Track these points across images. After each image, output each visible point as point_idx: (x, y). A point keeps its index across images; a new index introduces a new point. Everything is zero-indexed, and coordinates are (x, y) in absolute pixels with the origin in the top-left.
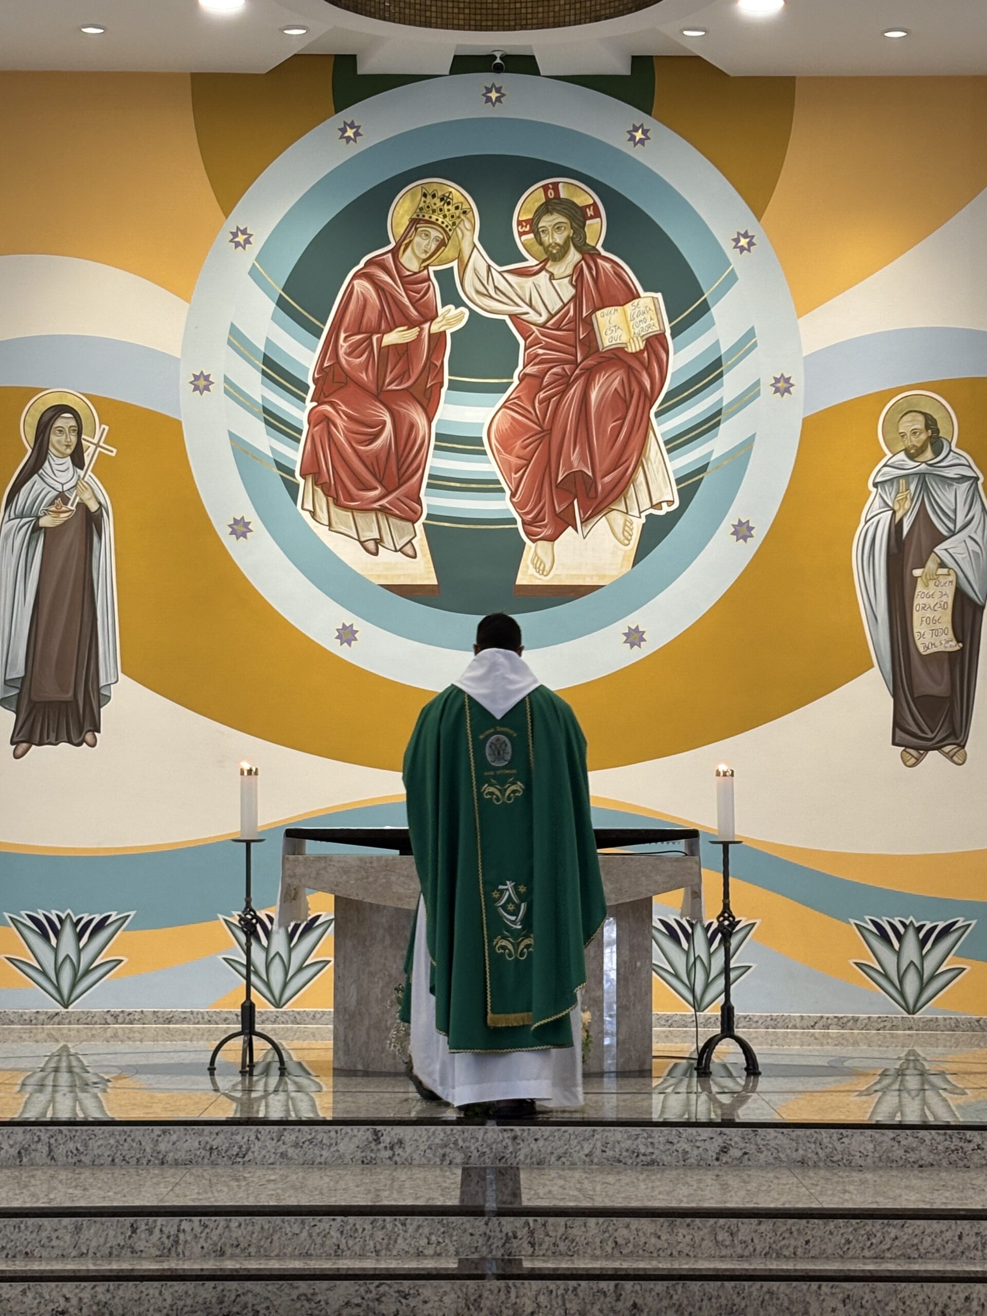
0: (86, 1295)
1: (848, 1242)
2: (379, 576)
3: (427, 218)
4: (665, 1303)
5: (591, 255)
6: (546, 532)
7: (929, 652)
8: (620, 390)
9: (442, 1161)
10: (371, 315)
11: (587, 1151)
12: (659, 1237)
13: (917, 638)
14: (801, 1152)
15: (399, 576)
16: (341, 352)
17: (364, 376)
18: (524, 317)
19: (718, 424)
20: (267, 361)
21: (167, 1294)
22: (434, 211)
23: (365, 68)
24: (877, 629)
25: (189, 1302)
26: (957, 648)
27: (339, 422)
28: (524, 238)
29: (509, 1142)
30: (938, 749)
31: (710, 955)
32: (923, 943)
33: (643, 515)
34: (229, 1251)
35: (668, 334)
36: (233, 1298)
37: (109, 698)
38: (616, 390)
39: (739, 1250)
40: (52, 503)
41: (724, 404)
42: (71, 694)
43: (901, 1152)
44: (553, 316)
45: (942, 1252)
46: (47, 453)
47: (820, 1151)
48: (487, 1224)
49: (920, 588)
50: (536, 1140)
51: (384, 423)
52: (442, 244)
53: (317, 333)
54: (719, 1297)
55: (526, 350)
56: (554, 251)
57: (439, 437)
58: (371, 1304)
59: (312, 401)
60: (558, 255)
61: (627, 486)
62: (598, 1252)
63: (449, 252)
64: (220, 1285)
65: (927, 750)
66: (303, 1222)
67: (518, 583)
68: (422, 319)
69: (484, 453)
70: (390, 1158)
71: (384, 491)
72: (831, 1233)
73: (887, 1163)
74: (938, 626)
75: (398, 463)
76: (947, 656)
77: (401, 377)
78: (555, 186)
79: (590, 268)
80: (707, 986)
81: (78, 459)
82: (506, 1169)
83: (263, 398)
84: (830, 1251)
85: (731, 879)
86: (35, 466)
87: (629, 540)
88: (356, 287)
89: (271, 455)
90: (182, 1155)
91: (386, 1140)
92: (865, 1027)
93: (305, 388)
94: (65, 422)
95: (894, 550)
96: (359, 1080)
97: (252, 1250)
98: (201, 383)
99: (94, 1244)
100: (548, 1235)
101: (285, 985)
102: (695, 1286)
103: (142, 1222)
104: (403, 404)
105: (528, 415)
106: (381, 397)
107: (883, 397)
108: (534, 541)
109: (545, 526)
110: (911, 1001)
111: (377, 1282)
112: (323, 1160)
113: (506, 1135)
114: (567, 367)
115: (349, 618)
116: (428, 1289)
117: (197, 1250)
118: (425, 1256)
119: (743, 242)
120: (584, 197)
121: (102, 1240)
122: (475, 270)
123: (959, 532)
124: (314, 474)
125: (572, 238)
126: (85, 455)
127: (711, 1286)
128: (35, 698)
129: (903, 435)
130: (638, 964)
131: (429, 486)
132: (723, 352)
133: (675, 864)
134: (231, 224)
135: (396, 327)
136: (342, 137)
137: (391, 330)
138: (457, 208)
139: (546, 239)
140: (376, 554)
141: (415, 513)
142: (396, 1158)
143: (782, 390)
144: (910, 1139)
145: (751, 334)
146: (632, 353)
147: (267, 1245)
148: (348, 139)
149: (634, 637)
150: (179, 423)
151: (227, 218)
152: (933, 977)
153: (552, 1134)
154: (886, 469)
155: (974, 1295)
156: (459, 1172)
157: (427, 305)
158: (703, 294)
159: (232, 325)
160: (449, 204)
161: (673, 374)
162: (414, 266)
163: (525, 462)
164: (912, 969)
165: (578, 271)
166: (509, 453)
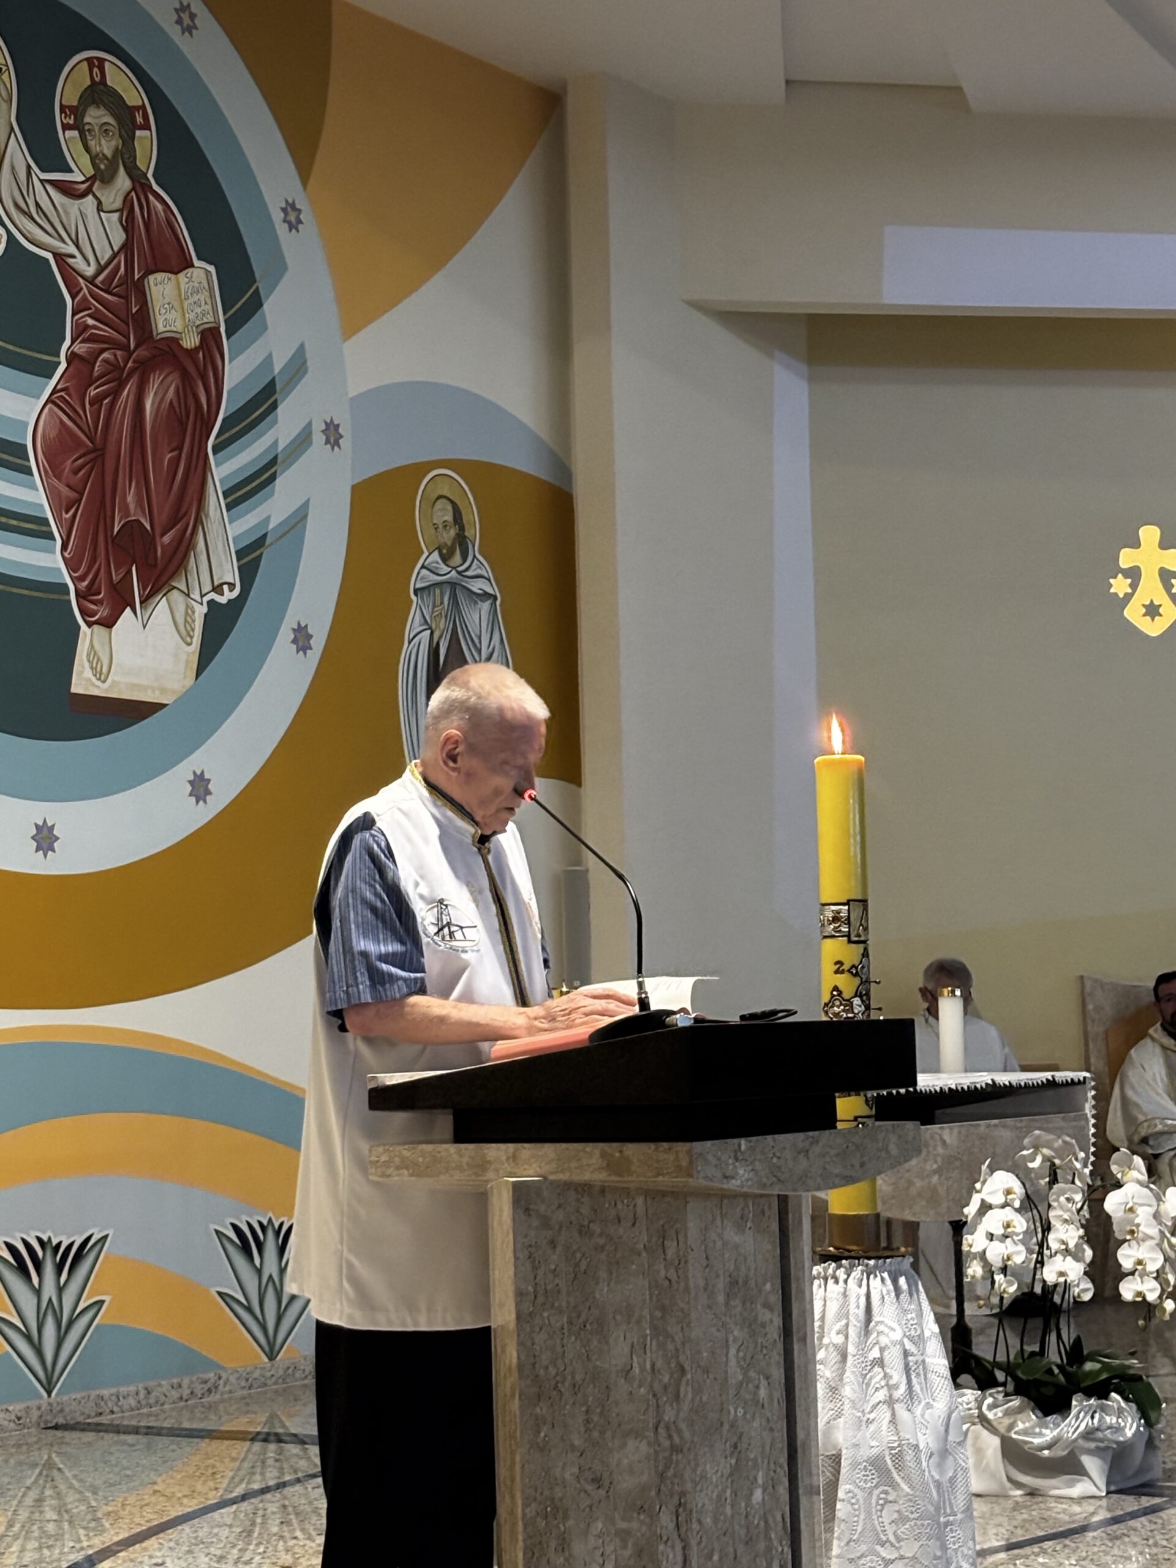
5: (142, 184)
6: (102, 612)
8: (176, 404)
18: (70, 261)
19: (273, 478)
28: (68, 133)
33: (206, 599)
35: (223, 329)
38: (171, 402)
41: (280, 448)
44: (102, 269)
55: (73, 315)
56: (102, 167)
61: (187, 552)
67: (73, 690)
78: (101, 64)
79: (141, 206)
87: (192, 637)
105: (79, 421)
107: (418, 471)
108: (89, 625)
109: (101, 602)
114: (119, 353)
119: (292, 216)
120: (133, 93)
122: (13, 168)
125: (121, 153)
129: (437, 528)
132: (277, 370)
139: (92, 143)
143: (330, 440)
145: (301, 352)
146: (187, 350)
149: (200, 787)
154: (424, 572)
158: (255, 281)
161: (229, 392)
163: (73, 495)
165: (128, 204)
166: (58, 477)
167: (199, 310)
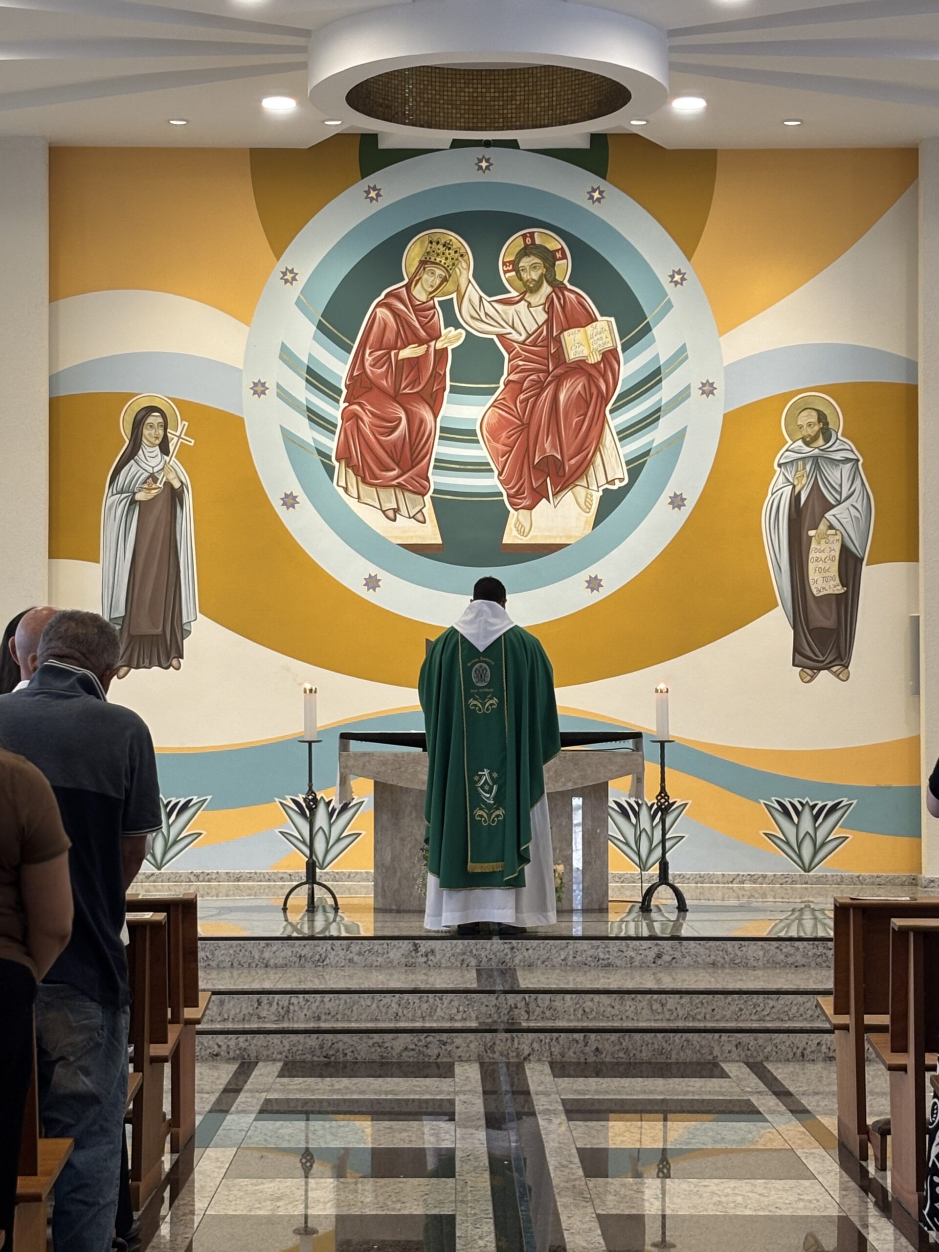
0: (232, 1043)
1: (741, 1010)
2: (396, 537)
3: (432, 259)
4: (617, 1048)
5: (560, 288)
6: (526, 503)
7: (821, 594)
8: (582, 393)
9: (462, 964)
10: (390, 336)
11: (563, 957)
12: (613, 1007)
13: (811, 583)
14: (713, 957)
15: (412, 537)
16: (367, 364)
17: (384, 382)
18: (508, 336)
19: (658, 419)
20: (310, 371)
21: (286, 1043)
22: (438, 255)
23: (383, 145)
24: (781, 577)
25: (300, 1048)
26: (842, 591)
27: (365, 418)
28: (508, 275)
29: (509, 952)
30: (828, 669)
31: (653, 828)
32: (816, 818)
33: (601, 489)
34: (323, 1017)
35: (619, 349)
36: (330, 1044)
37: (190, 632)
38: (579, 392)
39: (667, 1016)
40: (145, 482)
41: (663, 403)
42: (161, 629)
43: (782, 957)
44: (530, 336)
45: (804, 1017)
46: (141, 444)
47: (726, 957)
48: (497, 999)
49: (814, 545)
50: (527, 949)
51: (400, 419)
52: (445, 280)
53: (348, 350)
54: (653, 1043)
55: (509, 361)
56: (531, 285)
57: (443, 429)
58: (421, 1049)
59: (344, 402)
60: (535, 288)
61: (588, 467)
62: (572, 1017)
63: (449, 286)
64: (321, 1036)
65: (819, 670)
66: (373, 998)
67: (504, 542)
68: (429, 338)
69: (477, 442)
70: (425, 962)
71: (400, 472)
72: (729, 1004)
73: (772, 964)
74: (827, 574)
75: (411, 449)
76: (834, 598)
77: (413, 383)
78: (532, 234)
79: (559, 299)
80: (651, 851)
81: (164, 447)
82: (506, 970)
83: (307, 399)
84: (728, 1016)
85: (666, 768)
86: (131, 454)
87: (590, 509)
88: (378, 314)
89: (313, 444)
90: (280, 961)
91: (422, 950)
92: (772, 882)
93: (339, 392)
94: (155, 419)
95: (794, 516)
96: (394, 915)
97: (339, 1016)
98: (259, 389)
99: (233, 1013)
100: (538, 1006)
101: (327, 852)
102: (637, 1036)
103: (264, 997)
104: (415, 404)
105: (512, 412)
106: (398, 399)
107: (785, 397)
108: (516, 510)
109: (525, 498)
110: (807, 862)
111: (425, 1035)
112: (378, 964)
113: (506, 946)
114: (541, 375)
115: (373, 570)
116: (459, 1039)
117: (302, 1016)
118: (456, 1021)
119: (677, 278)
120: (554, 243)
121: (238, 1010)
122: (470, 300)
123: (844, 501)
124: (346, 459)
125: (545, 275)
126: (170, 444)
127: (648, 1037)
128: (133, 633)
129: (801, 427)
130: (598, 831)
131: (435, 467)
132: (662, 363)
133: (625, 757)
134: (281, 266)
135: (409, 344)
136: (367, 198)
137: (405, 347)
138: (456, 252)
139: (525, 276)
140: (394, 520)
141: (425, 488)
142: (430, 962)
143: (707, 392)
144: (789, 947)
145: (683, 349)
146: (592, 364)
147: (349, 1013)
148: (372, 199)
149: (594, 584)
150: (242, 420)
151: (278, 260)
152: (823, 844)
153: (538, 946)
154: (788, 453)
155: (824, 1042)
156: (475, 971)
157: (433, 327)
158: (646, 318)
159: (283, 343)
160: (449, 249)
162: (423, 297)
163: (509, 449)
164: (808, 837)
165: (550, 300)
166: (498, 442)
167: (600, 342)
